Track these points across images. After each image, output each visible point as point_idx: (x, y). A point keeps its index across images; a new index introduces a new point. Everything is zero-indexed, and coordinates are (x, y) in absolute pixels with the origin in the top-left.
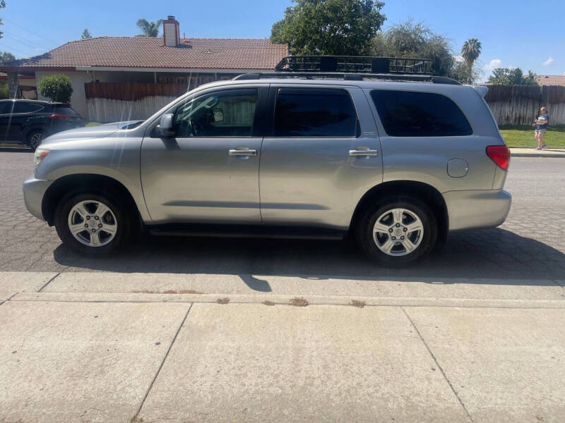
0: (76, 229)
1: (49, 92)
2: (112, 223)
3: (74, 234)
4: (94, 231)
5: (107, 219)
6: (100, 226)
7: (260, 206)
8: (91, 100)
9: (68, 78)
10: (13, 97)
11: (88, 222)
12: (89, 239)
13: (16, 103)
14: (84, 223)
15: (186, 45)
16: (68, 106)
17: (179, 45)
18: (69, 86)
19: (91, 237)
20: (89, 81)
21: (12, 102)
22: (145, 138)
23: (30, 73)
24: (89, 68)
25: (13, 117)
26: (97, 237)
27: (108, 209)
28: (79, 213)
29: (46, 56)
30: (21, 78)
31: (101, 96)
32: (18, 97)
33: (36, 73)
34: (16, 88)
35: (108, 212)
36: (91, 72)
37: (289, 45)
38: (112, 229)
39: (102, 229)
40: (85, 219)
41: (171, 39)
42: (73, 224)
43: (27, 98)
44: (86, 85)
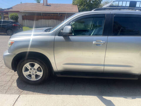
0: (25, 74)
1: (12, 18)
2: (41, 71)
3: (25, 76)
4: (33, 74)
5: (39, 70)
6: (36, 72)
7: (104, 65)
8: (24, 20)
9: (17, 14)
10: (2, 19)
11: (31, 71)
12: (31, 77)
13: (3, 21)
14: (29, 71)
15: (49, 5)
16: (18, 22)
17: (47, 5)
18: (18, 16)
19: (32, 77)
20: (23, 15)
21: (2, 21)
22: (56, 36)
23: (7, 13)
24: (23, 11)
25: (2, 25)
26: (34, 77)
27: (39, 66)
28: (27, 67)
29: (11, 8)
30: (4, 14)
31: (27, 19)
32: (4, 19)
33: (9, 13)
34: (3, 17)
35: (39, 67)
36: (24, 12)
37: (78, 5)
38: (41, 74)
39: (36, 74)
40: (29, 70)
41: (45, 4)
42: (24, 71)
43: (6, 20)
44: (22, 16)
